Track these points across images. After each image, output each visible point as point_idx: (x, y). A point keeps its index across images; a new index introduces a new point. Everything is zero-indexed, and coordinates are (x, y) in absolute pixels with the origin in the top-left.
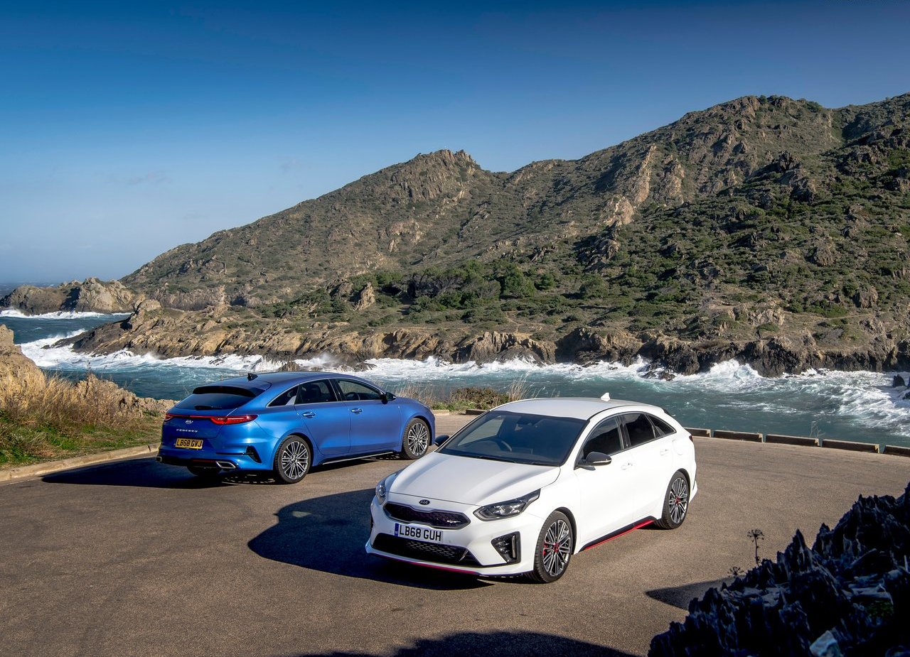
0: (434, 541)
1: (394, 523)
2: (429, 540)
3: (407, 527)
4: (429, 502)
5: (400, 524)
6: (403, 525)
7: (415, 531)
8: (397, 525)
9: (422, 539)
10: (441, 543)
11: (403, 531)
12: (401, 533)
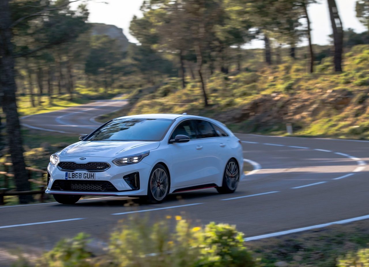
0: (90, 179)
1: (65, 173)
2: (87, 179)
3: (73, 174)
4: (85, 159)
5: (68, 172)
6: (71, 173)
7: (78, 175)
8: (67, 174)
9: (83, 179)
10: (94, 180)
11: (71, 176)
12: (69, 178)
